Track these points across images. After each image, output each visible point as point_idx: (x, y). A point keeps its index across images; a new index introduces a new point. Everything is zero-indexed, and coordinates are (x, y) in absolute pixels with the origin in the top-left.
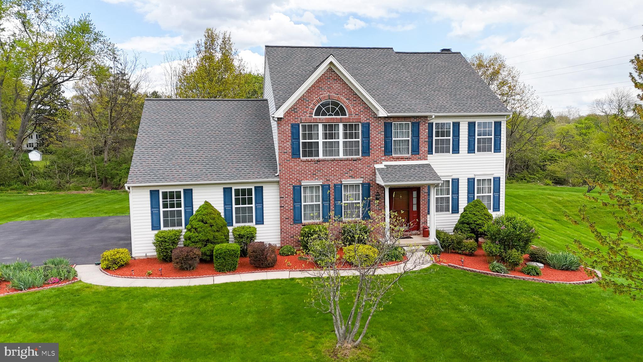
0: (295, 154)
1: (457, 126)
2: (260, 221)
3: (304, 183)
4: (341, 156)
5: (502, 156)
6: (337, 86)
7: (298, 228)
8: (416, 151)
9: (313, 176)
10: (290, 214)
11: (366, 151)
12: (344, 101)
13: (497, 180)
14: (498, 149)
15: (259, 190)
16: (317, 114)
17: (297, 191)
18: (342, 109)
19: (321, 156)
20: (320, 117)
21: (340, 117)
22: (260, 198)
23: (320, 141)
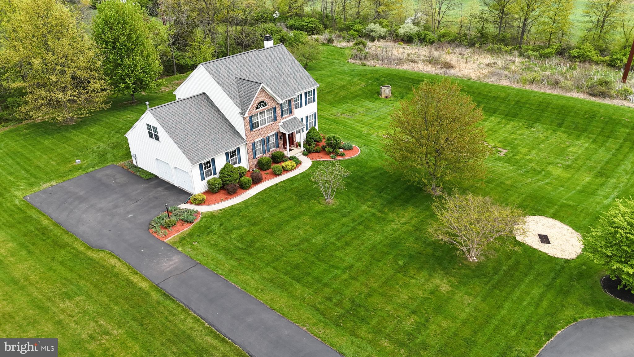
0: (251, 129)
1: (301, 96)
2: (240, 161)
3: (255, 141)
4: (267, 124)
5: (316, 103)
6: (263, 94)
7: (255, 160)
8: (291, 112)
9: (259, 136)
10: (252, 156)
11: (275, 119)
12: (265, 100)
13: (315, 114)
14: (314, 101)
15: (238, 149)
16: (257, 109)
17: (253, 146)
18: (265, 103)
19: (260, 127)
20: (258, 110)
21: (265, 107)
22: (239, 153)
23: (259, 120)
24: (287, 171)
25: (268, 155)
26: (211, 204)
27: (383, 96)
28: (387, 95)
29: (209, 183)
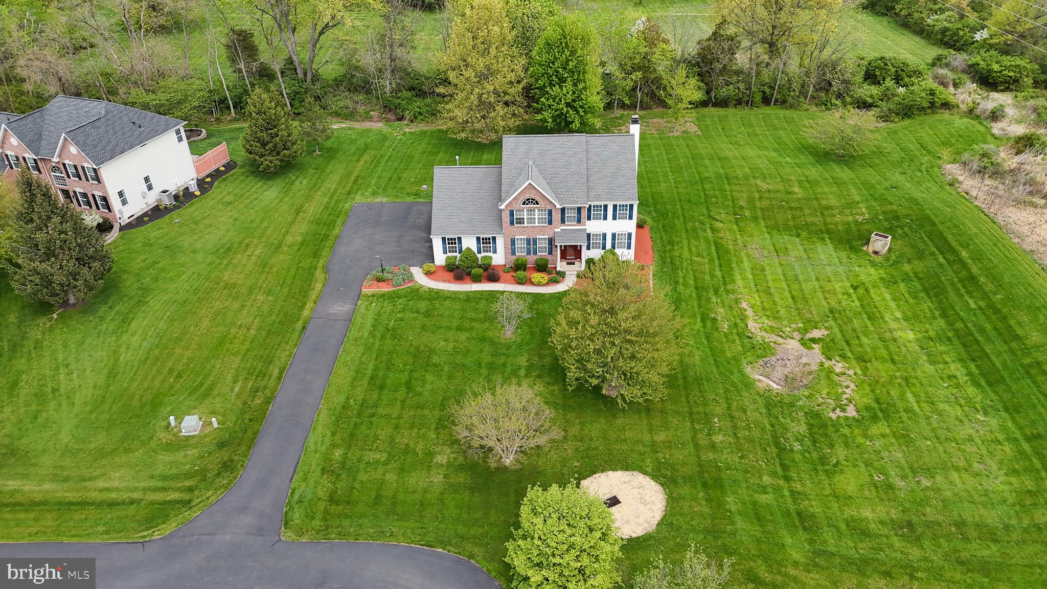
0: (512, 223)
1: (606, 207)
2: (495, 252)
3: (516, 237)
4: (537, 224)
5: (634, 222)
6: (533, 192)
7: (514, 257)
8: (579, 221)
9: (521, 234)
10: (510, 251)
11: (550, 222)
12: (537, 198)
13: (630, 235)
14: (631, 218)
15: (494, 238)
16: (523, 204)
17: (513, 241)
18: (537, 202)
19: (526, 224)
20: (525, 206)
21: (536, 206)
22: (494, 242)
23: (525, 217)
24: (532, 283)
25: (531, 259)
26: (436, 280)
27: (871, 249)
28: (877, 250)
29: (448, 258)
